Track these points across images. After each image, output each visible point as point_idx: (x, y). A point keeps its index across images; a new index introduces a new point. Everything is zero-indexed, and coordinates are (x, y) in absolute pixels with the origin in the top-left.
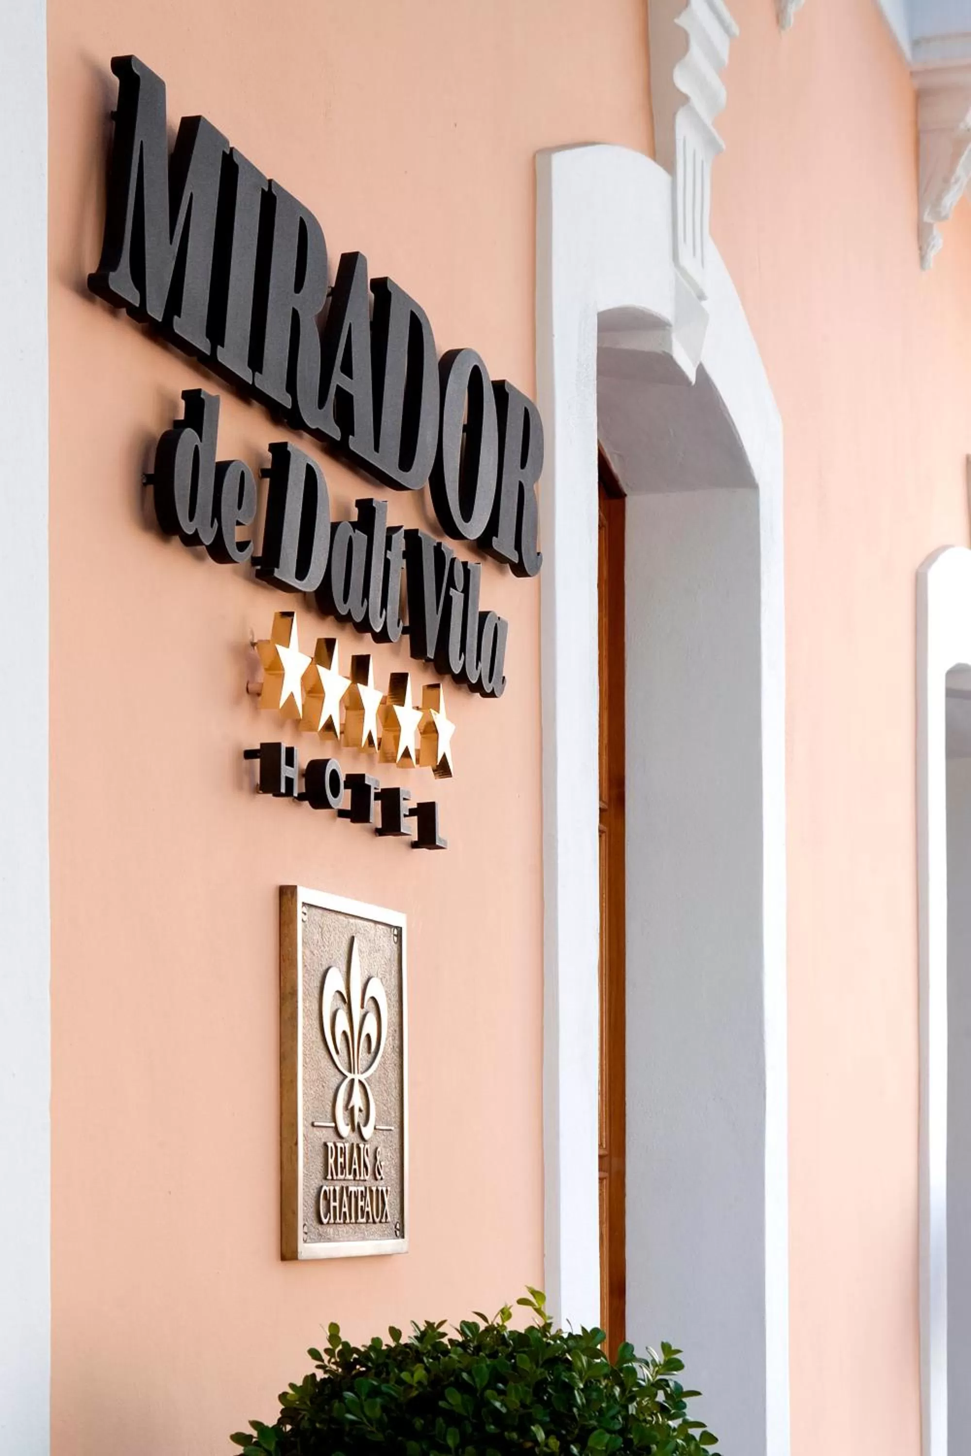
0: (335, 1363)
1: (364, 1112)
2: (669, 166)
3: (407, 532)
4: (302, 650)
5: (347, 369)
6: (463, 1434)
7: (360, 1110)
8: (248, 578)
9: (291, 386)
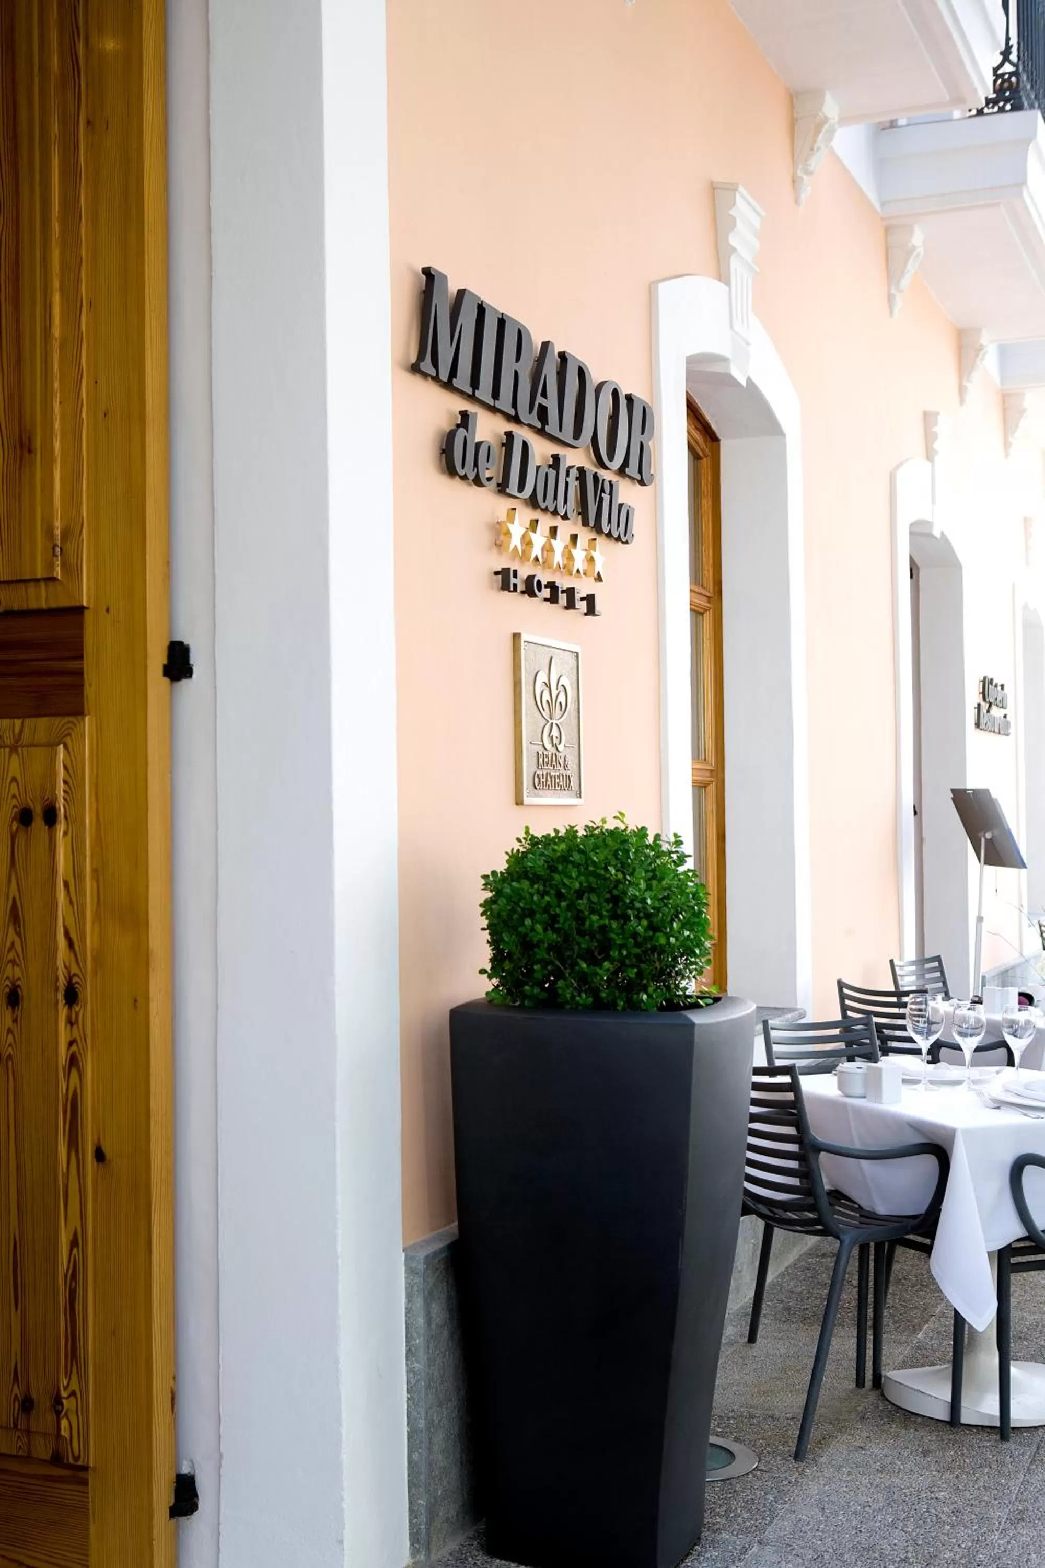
0: (528, 844)
1: (559, 739)
2: (727, 283)
3: (578, 469)
4: (521, 525)
5: (544, 395)
6: (579, 872)
7: (557, 737)
8: (495, 493)
9: (514, 405)
